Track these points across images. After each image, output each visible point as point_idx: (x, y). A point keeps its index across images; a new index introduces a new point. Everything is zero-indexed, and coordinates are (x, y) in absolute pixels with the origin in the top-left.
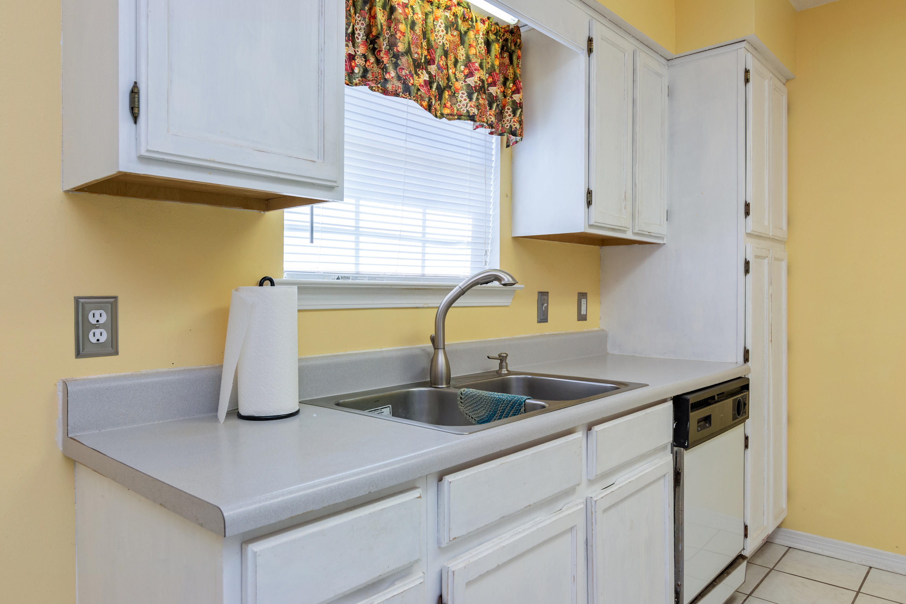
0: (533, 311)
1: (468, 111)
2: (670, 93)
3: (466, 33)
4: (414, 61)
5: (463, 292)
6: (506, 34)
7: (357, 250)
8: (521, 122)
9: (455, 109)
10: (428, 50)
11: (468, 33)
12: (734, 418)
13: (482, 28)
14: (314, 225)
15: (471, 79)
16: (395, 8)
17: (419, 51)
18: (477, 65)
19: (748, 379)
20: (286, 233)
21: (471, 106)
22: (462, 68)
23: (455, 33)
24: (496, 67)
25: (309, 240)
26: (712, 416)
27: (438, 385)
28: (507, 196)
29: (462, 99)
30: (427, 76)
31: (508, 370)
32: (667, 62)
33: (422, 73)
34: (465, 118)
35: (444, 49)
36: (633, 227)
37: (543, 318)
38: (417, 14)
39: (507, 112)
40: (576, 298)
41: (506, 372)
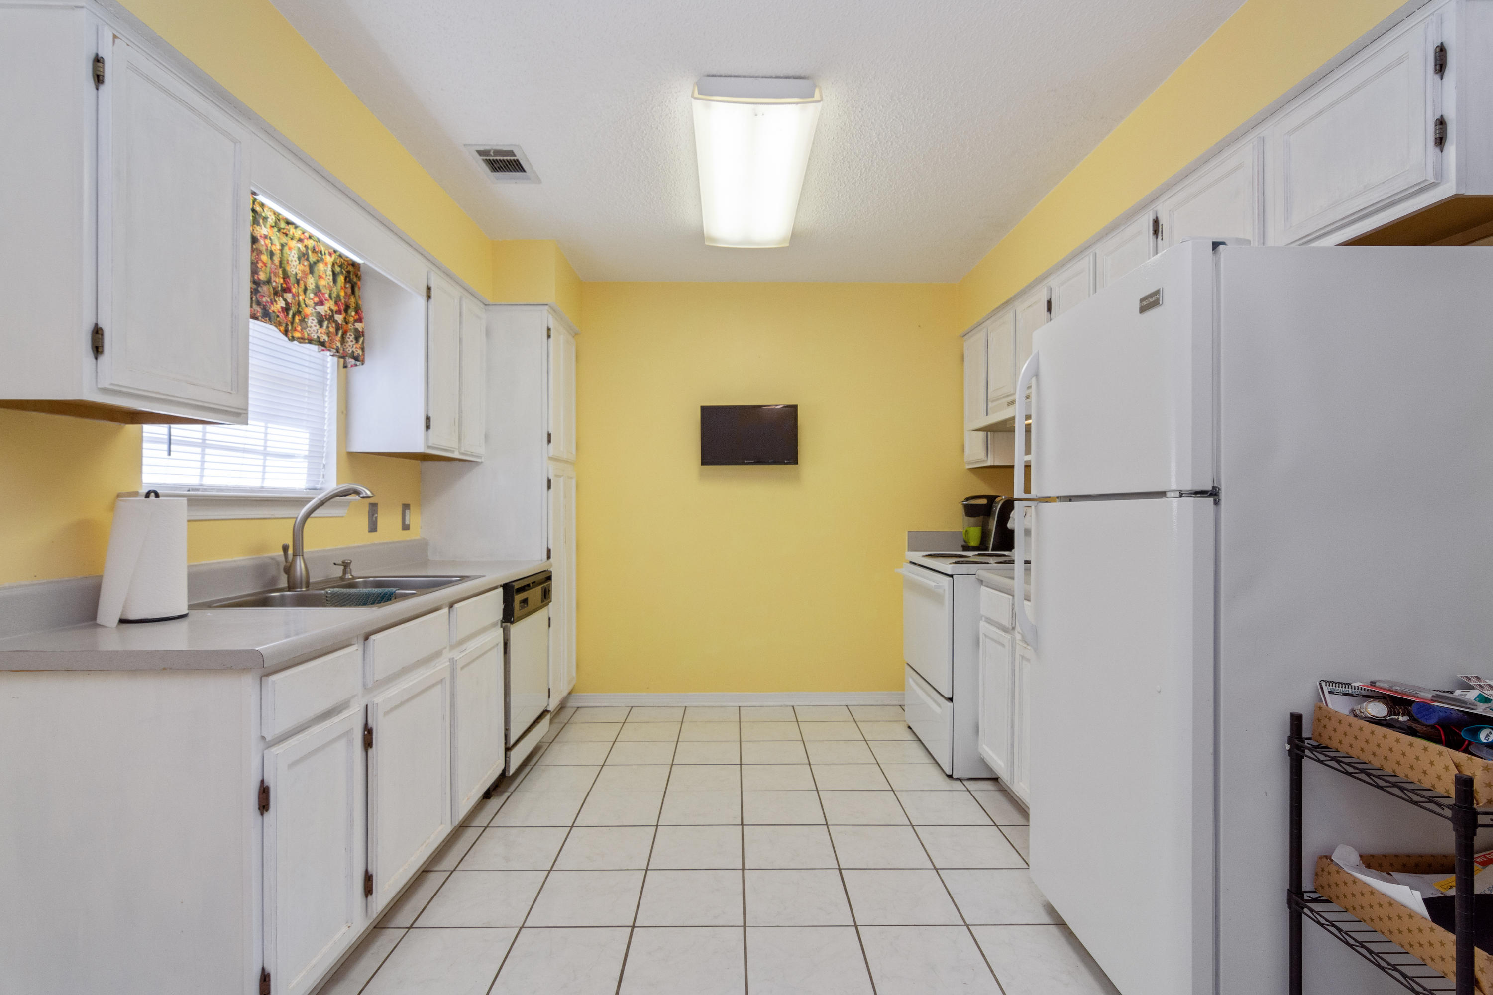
0: (364, 522)
1: (318, 337)
2: (488, 333)
3: (315, 263)
4: (274, 288)
5: (322, 504)
6: (349, 267)
7: (203, 462)
8: (363, 349)
9: (306, 333)
10: (284, 278)
11: (318, 265)
12: (543, 601)
13: (329, 260)
14: (172, 438)
15: (322, 307)
16: (258, 239)
17: (277, 280)
18: (327, 295)
19: (551, 572)
20: (145, 445)
21: (321, 333)
22: (312, 295)
23: (306, 263)
24: (342, 298)
25: (166, 453)
26: (529, 599)
27: (298, 588)
28: (343, 413)
29: (312, 325)
30: (284, 303)
31: (352, 575)
32: (484, 306)
33: (279, 300)
34: (316, 343)
35: (296, 278)
36: (460, 448)
37: (373, 528)
38: (275, 245)
39: (349, 338)
40: (400, 509)
41: (350, 577)
